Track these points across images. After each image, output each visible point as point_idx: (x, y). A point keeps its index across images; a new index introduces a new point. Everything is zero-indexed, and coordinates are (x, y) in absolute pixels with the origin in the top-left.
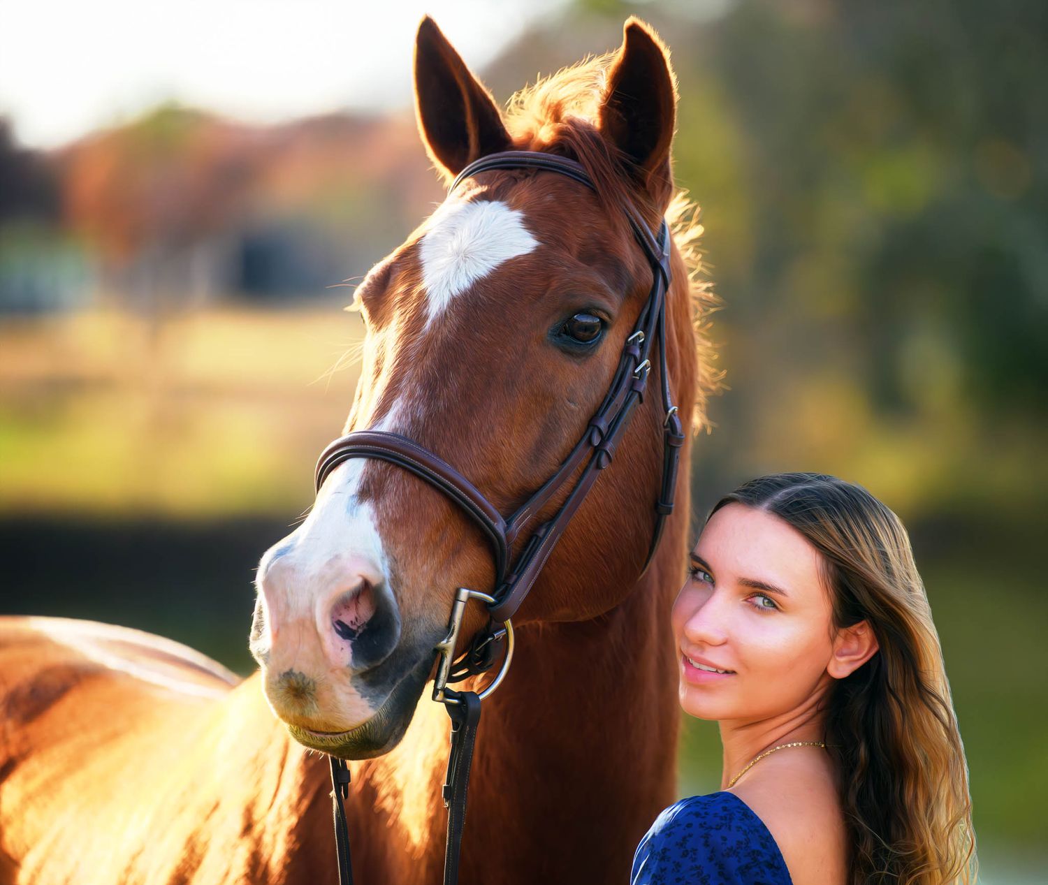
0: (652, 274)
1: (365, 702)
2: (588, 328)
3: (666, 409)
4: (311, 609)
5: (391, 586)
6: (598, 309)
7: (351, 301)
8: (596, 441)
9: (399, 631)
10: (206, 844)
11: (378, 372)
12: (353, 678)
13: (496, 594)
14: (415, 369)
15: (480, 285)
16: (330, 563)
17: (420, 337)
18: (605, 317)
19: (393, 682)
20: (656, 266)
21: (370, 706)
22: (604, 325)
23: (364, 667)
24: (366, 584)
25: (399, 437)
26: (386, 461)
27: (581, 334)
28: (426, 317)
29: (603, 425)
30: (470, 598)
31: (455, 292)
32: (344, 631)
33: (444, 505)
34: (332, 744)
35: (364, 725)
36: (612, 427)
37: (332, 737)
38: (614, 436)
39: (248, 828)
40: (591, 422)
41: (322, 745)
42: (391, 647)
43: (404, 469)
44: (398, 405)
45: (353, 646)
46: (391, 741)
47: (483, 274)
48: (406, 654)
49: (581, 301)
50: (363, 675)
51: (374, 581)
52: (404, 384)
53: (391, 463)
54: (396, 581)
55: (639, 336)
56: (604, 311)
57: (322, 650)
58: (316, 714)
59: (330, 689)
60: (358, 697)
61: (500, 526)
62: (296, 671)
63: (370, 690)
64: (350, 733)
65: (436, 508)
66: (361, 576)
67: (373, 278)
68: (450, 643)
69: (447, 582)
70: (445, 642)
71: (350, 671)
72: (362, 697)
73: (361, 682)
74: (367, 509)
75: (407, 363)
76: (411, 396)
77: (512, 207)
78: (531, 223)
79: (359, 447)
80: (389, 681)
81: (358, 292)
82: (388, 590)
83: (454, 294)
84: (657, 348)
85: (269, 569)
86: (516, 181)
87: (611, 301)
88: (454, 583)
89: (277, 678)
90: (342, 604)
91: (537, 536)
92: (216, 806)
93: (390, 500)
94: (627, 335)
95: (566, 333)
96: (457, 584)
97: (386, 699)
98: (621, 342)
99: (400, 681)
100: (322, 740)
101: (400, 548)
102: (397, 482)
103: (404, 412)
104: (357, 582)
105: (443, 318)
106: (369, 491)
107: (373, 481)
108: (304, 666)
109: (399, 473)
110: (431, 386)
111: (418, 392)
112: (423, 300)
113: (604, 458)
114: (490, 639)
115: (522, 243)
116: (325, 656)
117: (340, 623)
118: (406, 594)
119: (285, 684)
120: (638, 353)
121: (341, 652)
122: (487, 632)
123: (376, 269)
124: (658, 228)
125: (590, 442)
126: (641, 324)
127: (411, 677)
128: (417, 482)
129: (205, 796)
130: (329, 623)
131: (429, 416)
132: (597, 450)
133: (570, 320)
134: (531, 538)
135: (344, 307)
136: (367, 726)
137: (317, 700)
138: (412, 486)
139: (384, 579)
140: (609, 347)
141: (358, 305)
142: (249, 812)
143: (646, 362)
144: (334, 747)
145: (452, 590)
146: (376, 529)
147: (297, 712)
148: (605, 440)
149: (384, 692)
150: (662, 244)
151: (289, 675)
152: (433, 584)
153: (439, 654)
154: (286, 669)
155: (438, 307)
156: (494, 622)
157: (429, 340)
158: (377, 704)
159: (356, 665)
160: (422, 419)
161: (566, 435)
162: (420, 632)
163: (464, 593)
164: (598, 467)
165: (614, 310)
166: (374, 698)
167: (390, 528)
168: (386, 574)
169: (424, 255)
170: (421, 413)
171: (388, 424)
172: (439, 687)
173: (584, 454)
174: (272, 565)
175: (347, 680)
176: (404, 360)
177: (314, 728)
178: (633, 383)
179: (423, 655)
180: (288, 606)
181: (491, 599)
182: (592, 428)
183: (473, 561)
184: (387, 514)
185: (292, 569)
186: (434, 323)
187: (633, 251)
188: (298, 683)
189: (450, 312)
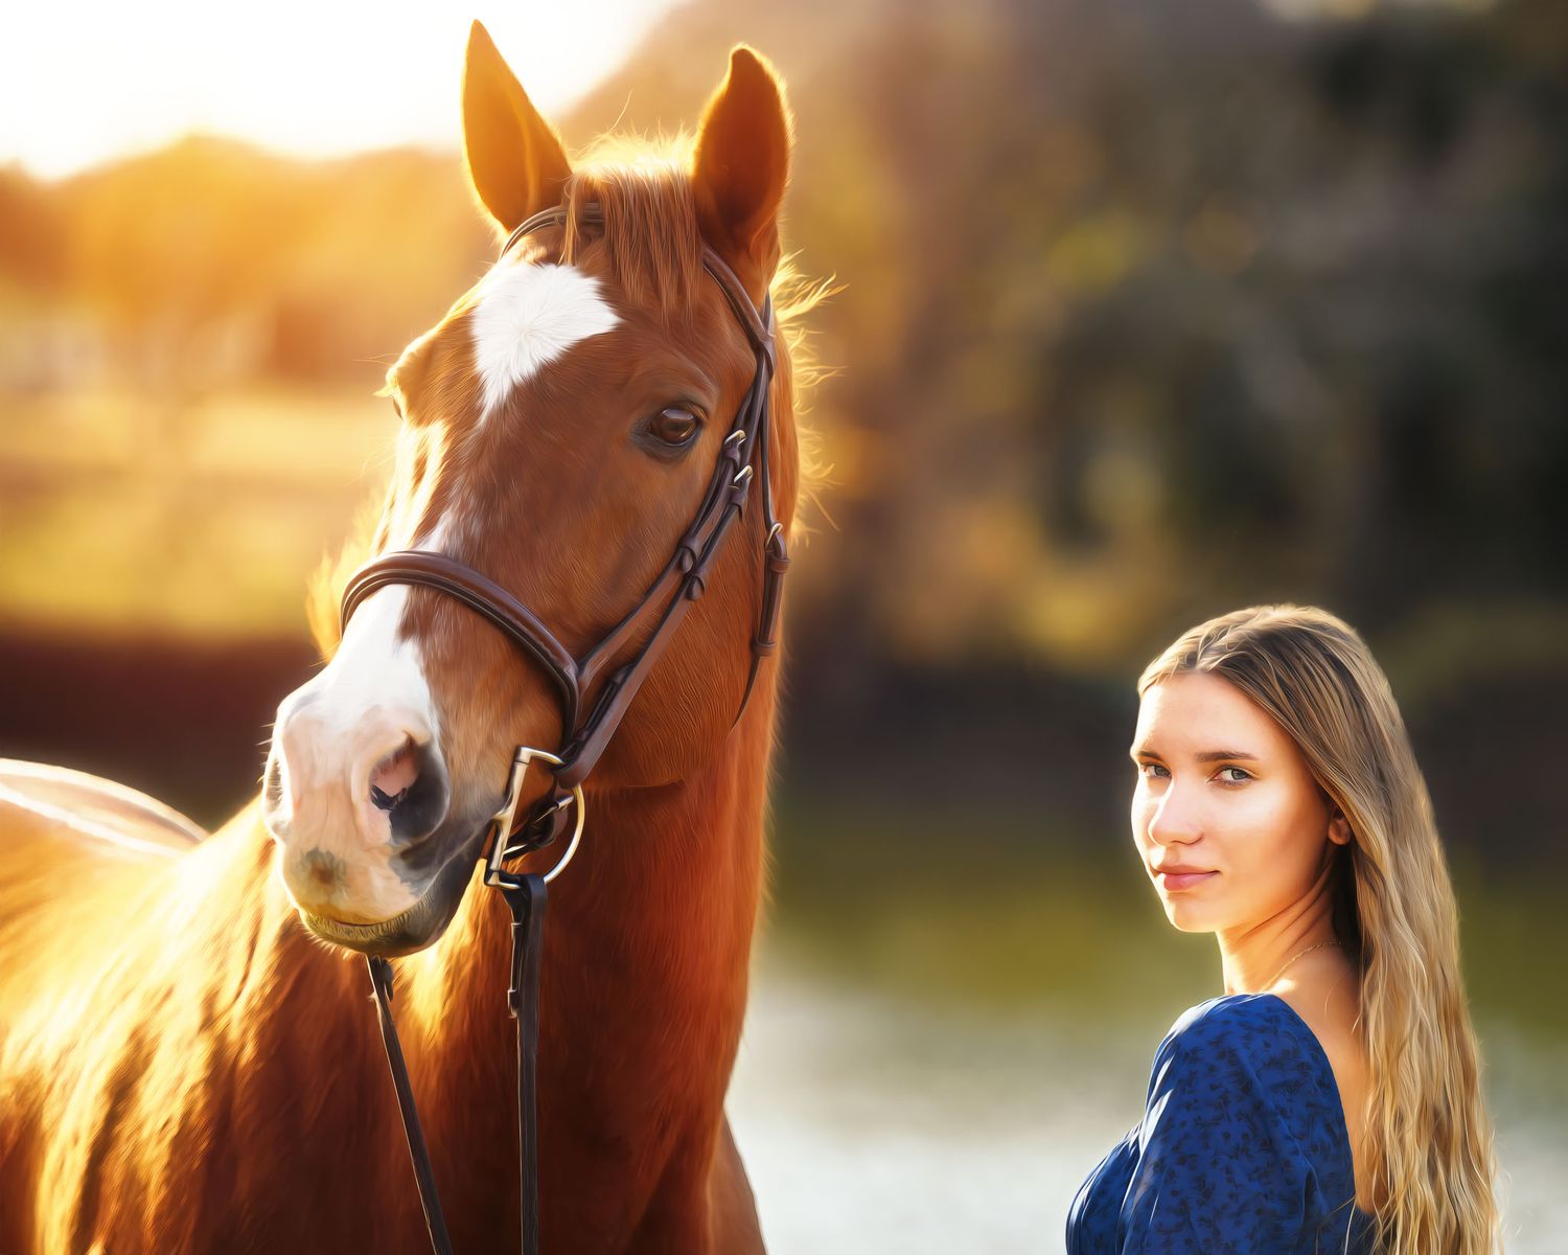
0: (754, 359)
1: (405, 888)
2: (679, 426)
3: (768, 526)
4: (344, 773)
5: (441, 746)
6: (692, 403)
7: (381, 383)
8: (688, 564)
9: (447, 801)
10: (156, 1039)
11: (419, 476)
12: (392, 858)
13: (564, 753)
14: (467, 476)
15: (547, 371)
16: (367, 715)
17: (472, 436)
18: (702, 415)
19: (441, 863)
20: (758, 348)
21: (411, 893)
22: (699, 423)
23: (406, 844)
24: (411, 742)
25: (450, 559)
26: (434, 588)
27: (672, 433)
28: (480, 411)
29: (696, 545)
30: (534, 759)
31: (517, 378)
32: (381, 799)
33: (504, 644)
34: (362, 938)
35: (402, 915)
36: (707, 548)
37: (363, 929)
38: (707, 562)
39: (208, 1022)
40: (681, 544)
41: (349, 939)
42: (438, 819)
43: (457, 599)
44: (447, 519)
45: (391, 817)
46: (433, 936)
47: (551, 357)
48: (456, 827)
49: (671, 391)
50: (405, 855)
51: (420, 740)
52: (454, 491)
53: (440, 591)
54: (446, 738)
55: (739, 435)
56: (701, 407)
57: (355, 823)
58: (345, 902)
59: (365, 872)
60: (397, 880)
61: (570, 670)
62: (323, 849)
63: (413, 875)
64: (385, 925)
65: (493, 647)
66: (407, 733)
67: (412, 355)
68: (508, 815)
69: (505, 740)
70: (500, 813)
71: (389, 850)
72: (402, 882)
73: (401, 864)
74: (411, 649)
75: (457, 468)
76: (463, 507)
77: (587, 272)
78: (612, 294)
79: (398, 571)
80: (436, 861)
81: (392, 373)
82: (437, 752)
83: (516, 382)
84: (759, 451)
85: (291, 720)
86: (590, 240)
87: (708, 395)
88: (514, 739)
89: (299, 858)
90: (384, 768)
91: (614, 684)
92: (169, 994)
93: (438, 638)
94: (724, 435)
95: (652, 432)
96: (518, 742)
97: (429, 884)
98: (718, 444)
99: (447, 862)
100: (348, 933)
101: (450, 698)
102: (447, 615)
103: (456, 527)
104: (400, 741)
105: (502, 411)
106: (414, 626)
107: (419, 612)
108: (333, 844)
109: (449, 606)
110: (488, 497)
111: (472, 502)
112: (475, 386)
113: (696, 588)
114: (552, 809)
115: (601, 319)
116: (358, 831)
117: (377, 790)
118: (456, 753)
119: (309, 866)
120: (737, 456)
121: (379, 826)
122: (550, 800)
123: (416, 345)
124: (763, 301)
125: (680, 566)
126: (741, 422)
127: (460, 857)
128: (472, 616)
129: (154, 979)
130: (366, 791)
131: (487, 533)
132: (688, 579)
133: (659, 417)
134: (607, 685)
135: (374, 391)
136: (406, 916)
137: (349, 887)
138: (465, 620)
139: (432, 738)
140: (703, 451)
141: (391, 389)
142: (210, 1001)
143: (747, 468)
144: (363, 942)
145: (511, 748)
146: (422, 674)
147: (321, 899)
148: (698, 564)
149: (429, 876)
150: (766, 321)
151: (313, 855)
152: (490, 742)
153: (494, 827)
154: (310, 848)
155: (495, 398)
156: (558, 787)
157: (484, 439)
158: (419, 891)
159: (396, 842)
160: (477, 537)
161: (652, 557)
162: (474, 800)
163: (526, 753)
164: (689, 596)
165: (712, 406)
166: (416, 883)
167: (439, 672)
168: (435, 729)
169: (479, 330)
170: (476, 528)
171: (434, 544)
172: (494, 866)
173: (671, 581)
174: (294, 717)
175: (385, 861)
176: (452, 463)
177: (343, 918)
178: (732, 495)
179: (477, 829)
180: (313, 769)
181: (556, 759)
182: (681, 550)
183: (536, 713)
184: (436, 654)
185: (320, 723)
186: (490, 419)
187: (732, 330)
188: (325, 866)
189: (512, 407)
